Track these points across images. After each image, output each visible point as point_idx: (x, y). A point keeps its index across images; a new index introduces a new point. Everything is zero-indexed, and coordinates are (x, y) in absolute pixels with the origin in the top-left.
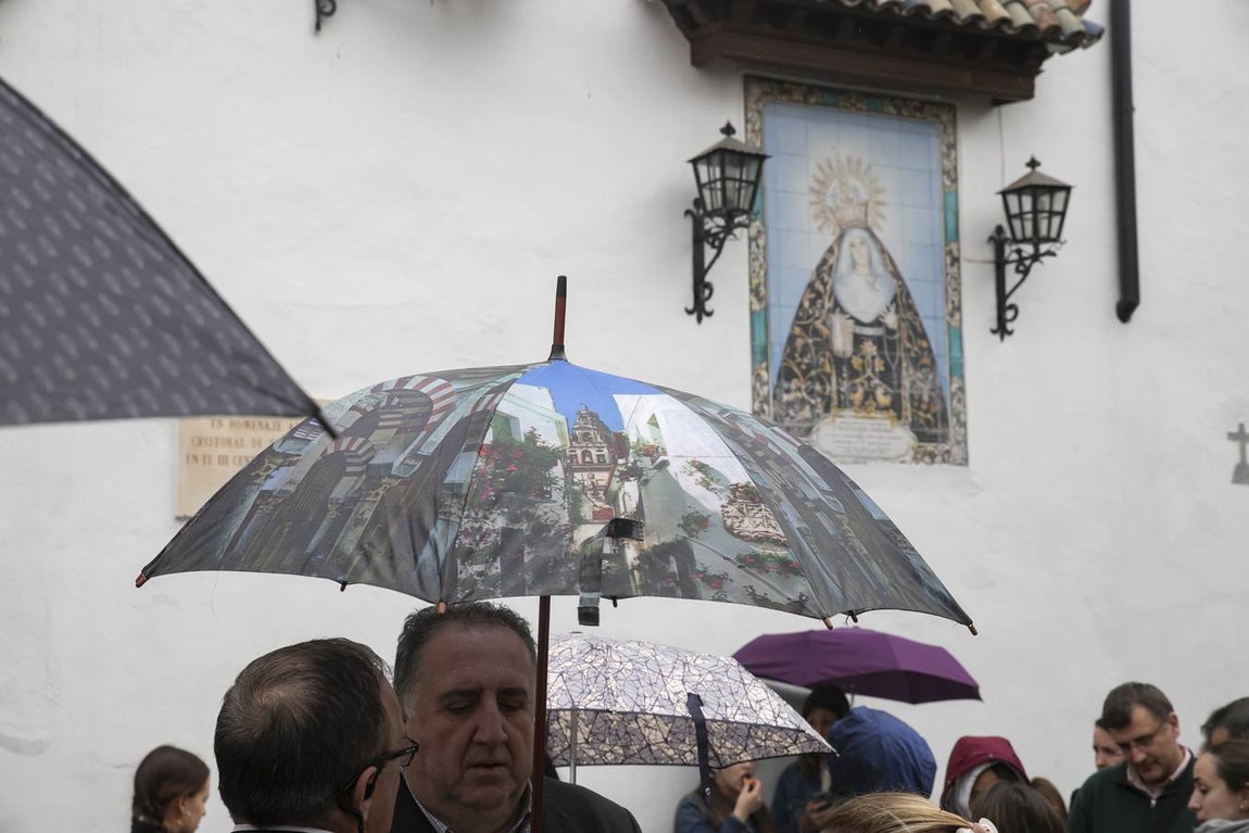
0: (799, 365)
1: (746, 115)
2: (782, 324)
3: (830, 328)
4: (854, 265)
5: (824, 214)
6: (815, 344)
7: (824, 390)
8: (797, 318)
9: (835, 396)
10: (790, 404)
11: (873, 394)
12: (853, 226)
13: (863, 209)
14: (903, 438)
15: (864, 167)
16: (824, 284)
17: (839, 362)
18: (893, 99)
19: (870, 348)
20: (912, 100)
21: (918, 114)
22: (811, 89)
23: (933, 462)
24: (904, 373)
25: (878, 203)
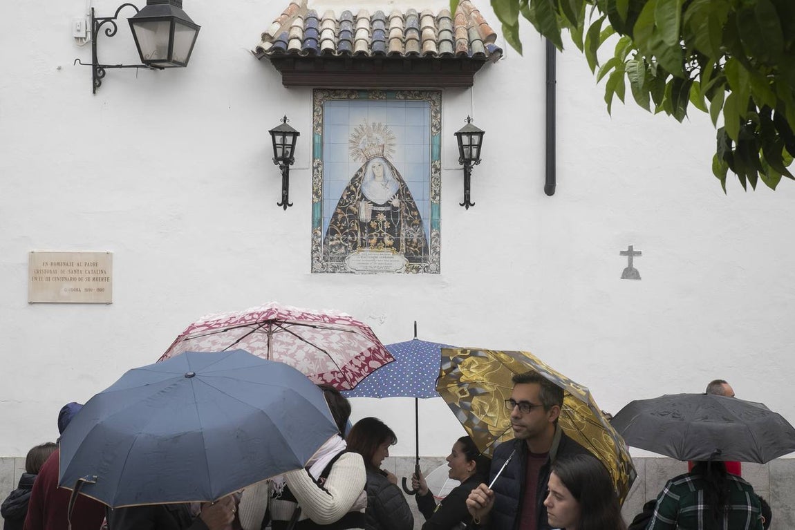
0: (339, 227)
1: (314, 108)
2: (330, 208)
3: (358, 209)
4: (374, 176)
5: (357, 152)
6: (349, 216)
7: (353, 239)
8: (339, 204)
9: (359, 242)
10: (333, 246)
11: (383, 239)
12: (374, 157)
13: (381, 148)
14: (400, 260)
15: (382, 128)
16: (356, 187)
17: (362, 225)
18: (402, 91)
19: (382, 217)
20: (414, 91)
21: (417, 98)
22: (352, 92)
23: (418, 272)
24: (402, 229)
25: (391, 145)
